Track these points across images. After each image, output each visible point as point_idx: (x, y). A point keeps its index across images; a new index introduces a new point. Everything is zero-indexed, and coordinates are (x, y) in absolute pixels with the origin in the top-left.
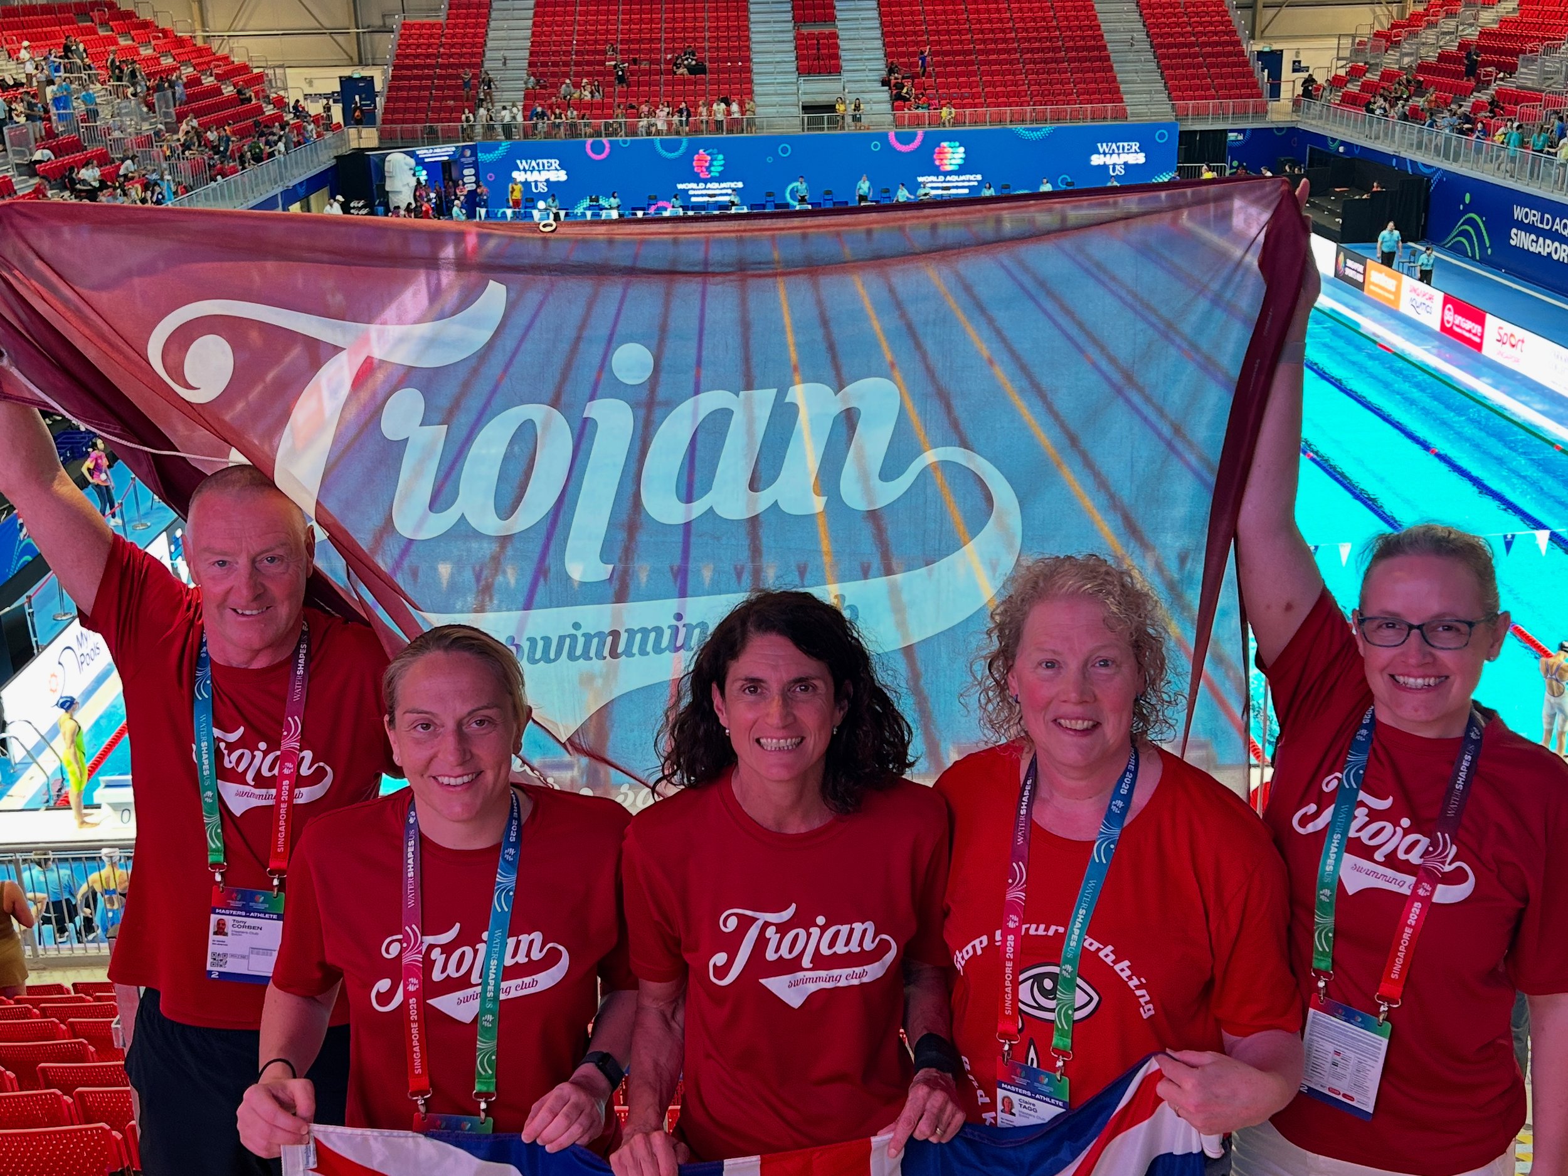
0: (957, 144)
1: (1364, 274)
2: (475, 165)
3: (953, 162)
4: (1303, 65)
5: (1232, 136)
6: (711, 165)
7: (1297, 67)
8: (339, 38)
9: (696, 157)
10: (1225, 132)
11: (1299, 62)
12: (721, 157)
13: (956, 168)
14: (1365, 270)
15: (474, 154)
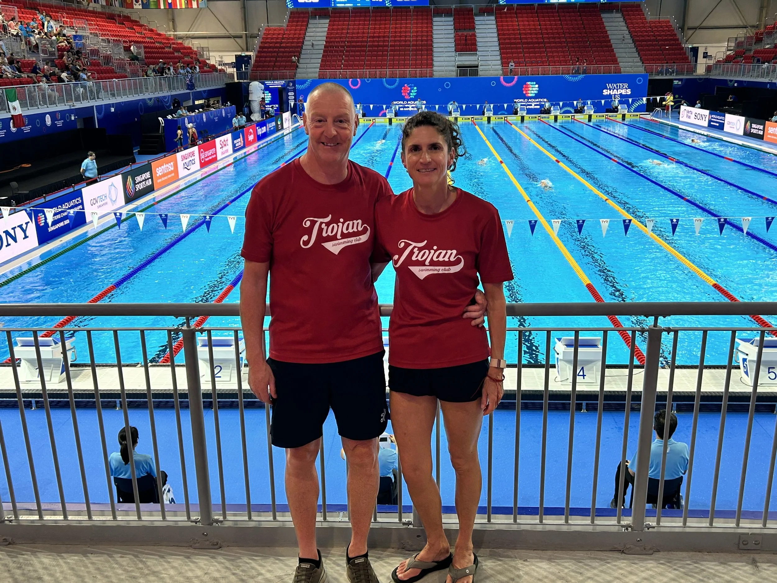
0: (535, 83)
1: (764, 130)
2: (294, 91)
3: (532, 92)
4: (708, 54)
5: (676, 82)
6: (411, 92)
7: (706, 55)
8: (237, 40)
9: (403, 88)
10: (671, 81)
11: (707, 53)
12: (415, 88)
13: (534, 95)
14: (764, 128)
15: (294, 85)
